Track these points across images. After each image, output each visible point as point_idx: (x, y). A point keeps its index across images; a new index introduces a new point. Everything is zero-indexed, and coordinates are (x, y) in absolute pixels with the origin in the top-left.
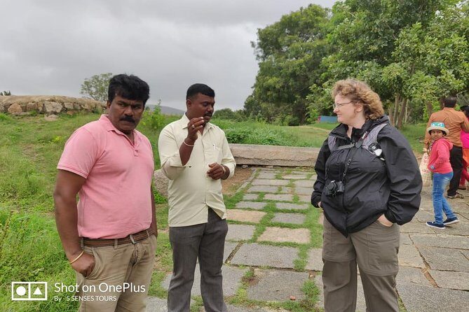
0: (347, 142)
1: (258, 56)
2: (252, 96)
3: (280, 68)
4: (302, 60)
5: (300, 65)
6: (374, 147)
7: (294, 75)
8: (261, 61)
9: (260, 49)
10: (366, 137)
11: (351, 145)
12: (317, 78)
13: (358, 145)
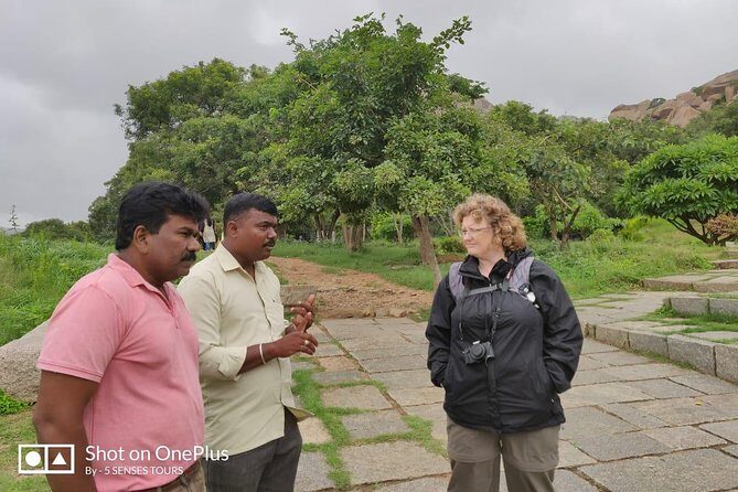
0: (484, 283)
1: (128, 131)
2: (106, 198)
3: (169, 155)
4: (202, 146)
5: (202, 153)
6: (526, 290)
7: (191, 166)
8: (133, 140)
9: (132, 121)
10: (512, 275)
11: (491, 288)
12: (229, 173)
13: (503, 287)
